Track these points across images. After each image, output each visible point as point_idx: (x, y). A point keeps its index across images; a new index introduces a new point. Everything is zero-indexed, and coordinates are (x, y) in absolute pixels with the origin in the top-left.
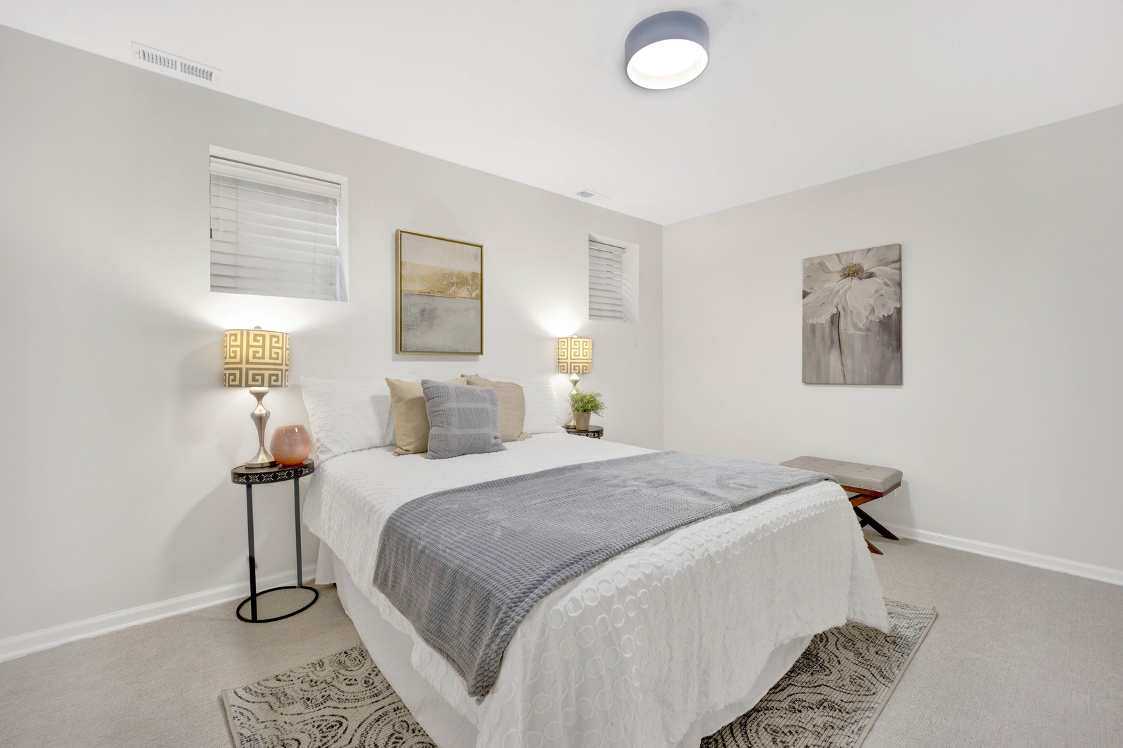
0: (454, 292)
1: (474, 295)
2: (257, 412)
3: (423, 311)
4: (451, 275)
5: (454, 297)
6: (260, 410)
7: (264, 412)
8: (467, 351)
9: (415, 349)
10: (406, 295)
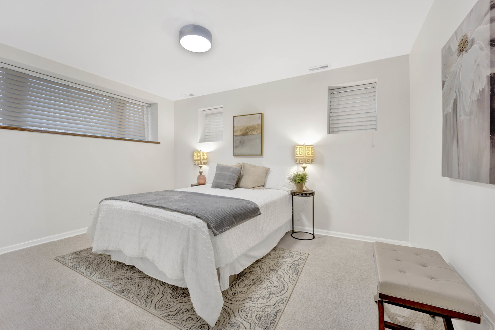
0: (251, 133)
1: (258, 133)
2: (200, 171)
3: (240, 141)
4: (250, 127)
5: (251, 135)
6: (201, 171)
7: (202, 171)
8: (255, 154)
9: (238, 154)
10: (235, 136)
